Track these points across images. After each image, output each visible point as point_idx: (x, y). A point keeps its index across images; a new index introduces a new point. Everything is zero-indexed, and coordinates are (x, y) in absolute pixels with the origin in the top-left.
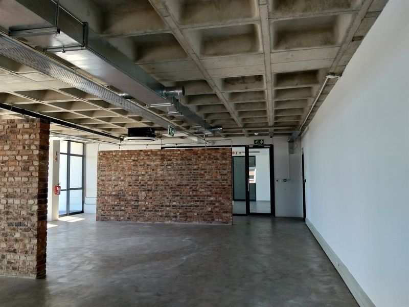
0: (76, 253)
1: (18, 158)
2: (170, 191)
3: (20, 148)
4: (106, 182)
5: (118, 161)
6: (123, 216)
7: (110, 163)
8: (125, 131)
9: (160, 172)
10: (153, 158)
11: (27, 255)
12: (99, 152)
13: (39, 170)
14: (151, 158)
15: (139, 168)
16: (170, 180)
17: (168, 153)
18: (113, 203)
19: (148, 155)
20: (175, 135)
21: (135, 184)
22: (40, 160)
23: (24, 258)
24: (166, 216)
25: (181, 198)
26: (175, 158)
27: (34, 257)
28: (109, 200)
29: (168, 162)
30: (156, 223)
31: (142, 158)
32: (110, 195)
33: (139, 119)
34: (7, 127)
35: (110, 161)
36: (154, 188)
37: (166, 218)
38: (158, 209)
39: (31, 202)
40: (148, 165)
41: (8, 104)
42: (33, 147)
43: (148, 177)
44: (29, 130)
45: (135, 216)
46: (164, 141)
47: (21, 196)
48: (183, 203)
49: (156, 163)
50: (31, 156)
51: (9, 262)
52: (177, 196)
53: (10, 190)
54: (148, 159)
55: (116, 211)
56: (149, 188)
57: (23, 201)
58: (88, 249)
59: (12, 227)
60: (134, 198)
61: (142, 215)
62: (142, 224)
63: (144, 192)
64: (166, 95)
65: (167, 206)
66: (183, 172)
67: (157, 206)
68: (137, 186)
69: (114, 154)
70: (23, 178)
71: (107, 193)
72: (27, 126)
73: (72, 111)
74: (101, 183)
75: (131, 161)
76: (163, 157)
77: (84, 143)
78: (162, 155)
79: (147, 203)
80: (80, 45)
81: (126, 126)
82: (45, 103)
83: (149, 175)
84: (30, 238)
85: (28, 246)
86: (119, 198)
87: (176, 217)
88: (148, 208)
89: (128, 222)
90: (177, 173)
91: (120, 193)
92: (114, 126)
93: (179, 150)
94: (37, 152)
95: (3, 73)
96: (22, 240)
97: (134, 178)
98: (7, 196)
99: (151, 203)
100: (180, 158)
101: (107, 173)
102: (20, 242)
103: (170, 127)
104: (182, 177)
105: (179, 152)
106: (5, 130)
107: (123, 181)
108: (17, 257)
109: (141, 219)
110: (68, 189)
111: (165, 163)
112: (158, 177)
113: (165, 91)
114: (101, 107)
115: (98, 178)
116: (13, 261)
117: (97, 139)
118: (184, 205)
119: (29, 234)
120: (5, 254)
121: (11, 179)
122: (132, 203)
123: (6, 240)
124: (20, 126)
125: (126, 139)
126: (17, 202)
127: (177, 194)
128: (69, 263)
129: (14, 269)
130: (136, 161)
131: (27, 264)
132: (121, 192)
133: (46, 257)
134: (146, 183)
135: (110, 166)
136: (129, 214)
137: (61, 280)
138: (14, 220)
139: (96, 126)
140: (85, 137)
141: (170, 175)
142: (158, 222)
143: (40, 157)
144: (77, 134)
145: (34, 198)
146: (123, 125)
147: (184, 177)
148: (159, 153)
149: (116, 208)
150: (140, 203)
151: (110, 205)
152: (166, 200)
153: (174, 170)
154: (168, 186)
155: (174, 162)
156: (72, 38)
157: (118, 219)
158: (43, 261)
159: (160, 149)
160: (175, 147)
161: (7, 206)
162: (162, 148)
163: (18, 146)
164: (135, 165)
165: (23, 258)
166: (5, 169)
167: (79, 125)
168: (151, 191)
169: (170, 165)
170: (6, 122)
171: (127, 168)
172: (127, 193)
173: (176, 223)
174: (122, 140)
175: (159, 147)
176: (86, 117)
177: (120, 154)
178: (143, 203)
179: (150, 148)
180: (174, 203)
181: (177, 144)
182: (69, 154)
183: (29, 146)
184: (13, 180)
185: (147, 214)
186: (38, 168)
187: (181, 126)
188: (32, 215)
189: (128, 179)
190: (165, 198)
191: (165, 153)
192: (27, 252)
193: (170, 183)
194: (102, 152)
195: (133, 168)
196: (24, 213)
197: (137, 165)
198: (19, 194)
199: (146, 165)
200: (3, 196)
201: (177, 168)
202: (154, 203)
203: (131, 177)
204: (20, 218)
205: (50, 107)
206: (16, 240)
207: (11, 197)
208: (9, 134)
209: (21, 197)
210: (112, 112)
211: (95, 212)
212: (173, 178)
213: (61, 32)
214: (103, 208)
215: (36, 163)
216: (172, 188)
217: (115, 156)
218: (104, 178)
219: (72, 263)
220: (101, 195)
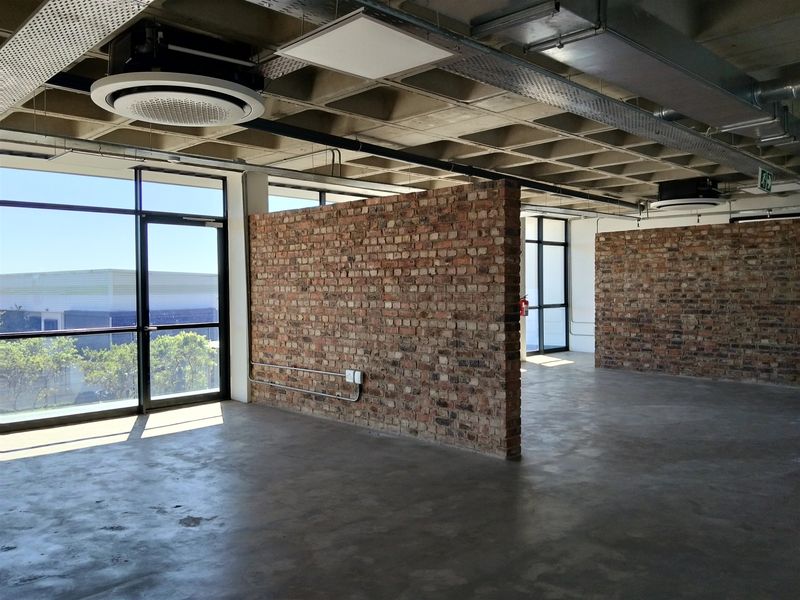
0: (566, 423)
1: (472, 252)
2: (754, 314)
3: (474, 234)
4: (613, 295)
5: (635, 252)
6: (648, 361)
7: (620, 257)
8: (651, 189)
9: (731, 274)
10: (712, 244)
11: (490, 417)
12: (598, 237)
13: (506, 273)
14: (708, 242)
15: (683, 265)
16: (755, 290)
17: (750, 231)
18: (627, 335)
19: (703, 237)
20: (775, 189)
21: (673, 298)
22: (506, 255)
23: (486, 422)
24: (744, 369)
25: (782, 331)
26: (767, 240)
27: (502, 422)
28: (620, 330)
29: (750, 251)
30: (720, 380)
31: (688, 243)
32: (621, 320)
33: (685, 161)
34: (451, 199)
35: (621, 252)
36: (715, 307)
37: (744, 373)
38: (726, 353)
39: (494, 327)
40: (701, 258)
41: (446, 160)
42: (495, 232)
43: (703, 284)
44: (487, 203)
45: (675, 363)
46: (736, 205)
47: (478, 316)
48: (788, 341)
49: (720, 254)
50: (491, 248)
51: (462, 426)
52: (772, 325)
53: (461, 307)
54: (701, 245)
55: (635, 350)
56: (705, 306)
57: (482, 326)
58: (587, 418)
59: (465, 369)
60: (673, 327)
61: (690, 361)
62: (690, 380)
63: (693, 316)
64: (762, 100)
65: (747, 347)
66: (788, 273)
67: (724, 345)
68: (679, 302)
69: (628, 238)
70: (480, 286)
71: (614, 316)
72: (483, 195)
73: (552, 160)
74: (602, 296)
75: (662, 250)
76: (737, 241)
77: (566, 220)
78: (734, 236)
79: (700, 339)
80: (593, 25)
81: (653, 178)
82: (507, 150)
83: (703, 280)
84: (495, 388)
85: (491, 402)
86: (640, 326)
87: (768, 371)
88: (703, 349)
89: (660, 374)
90: (772, 275)
91: (642, 316)
92: (629, 182)
93: (777, 223)
94: (501, 241)
95: (446, 106)
96: (481, 391)
97: (671, 286)
98: (457, 317)
99: (710, 338)
100: (780, 240)
101: (615, 276)
102: (478, 394)
103: (763, 172)
104: (785, 284)
105: (777, 228)
106: (449, 206)
107: (647, 291)
108: (474, 418)
109: (687, 369)
110: (541, 307)
111: (743, 252)
112: (724, 284)
113: (759, 92)
114: (609, 146)
115: (597, 286)
116: (469, 425)
117: (593, 211)
118: (790, 345)
119: (492, 382)
120: (456, 411)
121: (461, 288)
122: (668, 336)
123: (457, 389)
124: (472, 197)
125: (654, 205)
126: (472, 326)
127: (771, 321)
128: (558, 439)
129: (471, 437)
130: (676, 250)
131: (491, 432)
132: (644, 314)
133: (520, 423)
134: (699, 296)
135: (619, 262)
136: (661, 357)
137: (548, 468)
138: (469, 356)
139: (593, 184)
140: (570, 207)
141: (754, 279)
142: (726, 380)
143: (506, 248)
144: (558, 203)
145: (498, 320)
146: (647, 177)
147: (791, 284)
148: (727, 231)
149: (634, 345)
150: (684, 337)
151: (621, 339)
152: (745, 334)
153: (764, 269)
154: (750, 302)
155: (764, 251)
156: (580, 15)
157: (638, 366)
158: (515, 430)
159: (728, 222)
160: (765, 217)
161: (457, 333)
162: (733, 220)
163: (470, 232)
164: (673, 260)
165: (484, 421)
166: (452, 271)
167: (563, 187)
168: (709, 312)
169: (754, 258)
170: (450, 193)
171: (655, 265)
172: (656, 316)
173: (769, 384)
174: (643, 208)
175: (725, 219)
176: (577, 168)
177: (641, 237)
178: (692, 337)
179: (705, 221)
180: (765, 342)
181: (770, 210)
182: (540, 242)
183: (488, 231)
184: (464, 290)
185: (700, 362)
186: (503, 269)
187: (783, 168)
188: (497, 349)
189: (658, 288)
190: (743, 330)
191: (742, 231)
192: (489, 412)
193: (754, 296)
194: (604, 234)
195: (668, 265)
196: (483, 345)
197: (676, 259)
198: (475, 314)
199: (697, 259)
200: (450, 317)
201: (771, 263)
202: (717, 339)
203: (663, 283)
204: (478, 353)
205: (516, 156)
206: (473, 391)
207: (463, 319)
208: (456, 211)
209: (478, 318)
210: (629, 152)
211: (593, 350)
212: (763, 285)
213: (561, 9)
214: (607, 343)
215: (500, 260)
216: (758, 308)
217: (630, 241)
218: (608, 286)
219: (563, 440)
220: (603, 319)
